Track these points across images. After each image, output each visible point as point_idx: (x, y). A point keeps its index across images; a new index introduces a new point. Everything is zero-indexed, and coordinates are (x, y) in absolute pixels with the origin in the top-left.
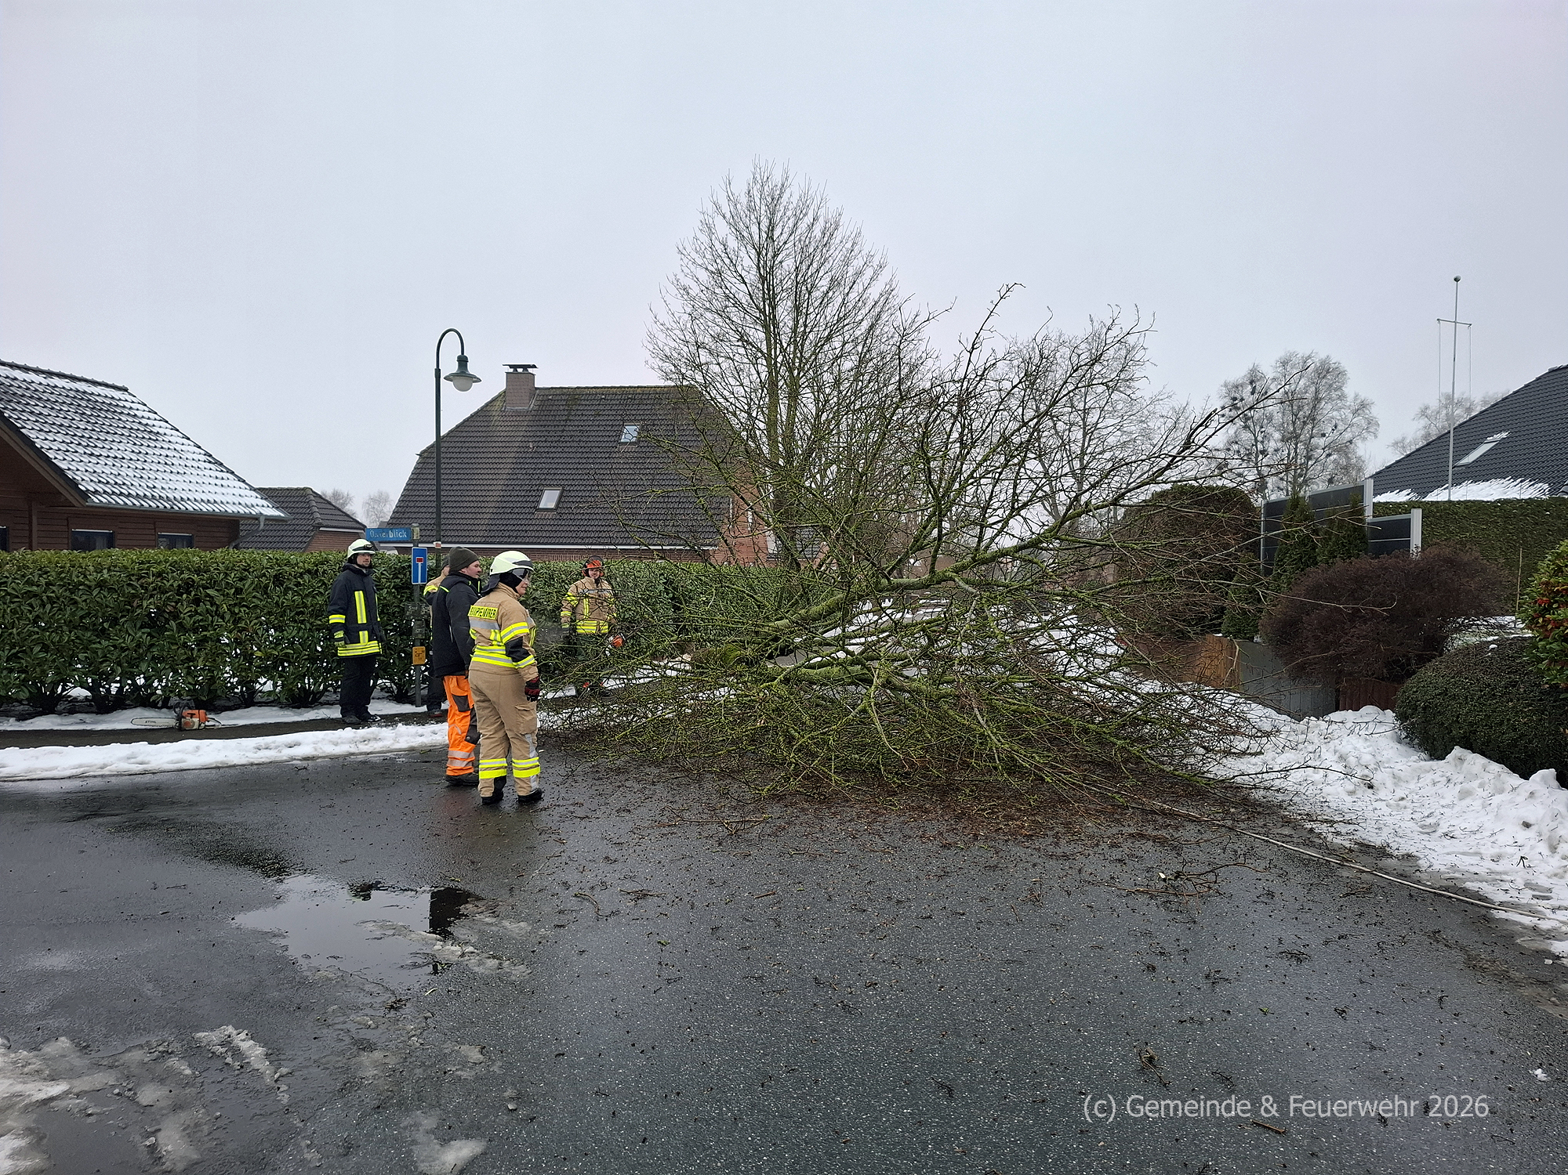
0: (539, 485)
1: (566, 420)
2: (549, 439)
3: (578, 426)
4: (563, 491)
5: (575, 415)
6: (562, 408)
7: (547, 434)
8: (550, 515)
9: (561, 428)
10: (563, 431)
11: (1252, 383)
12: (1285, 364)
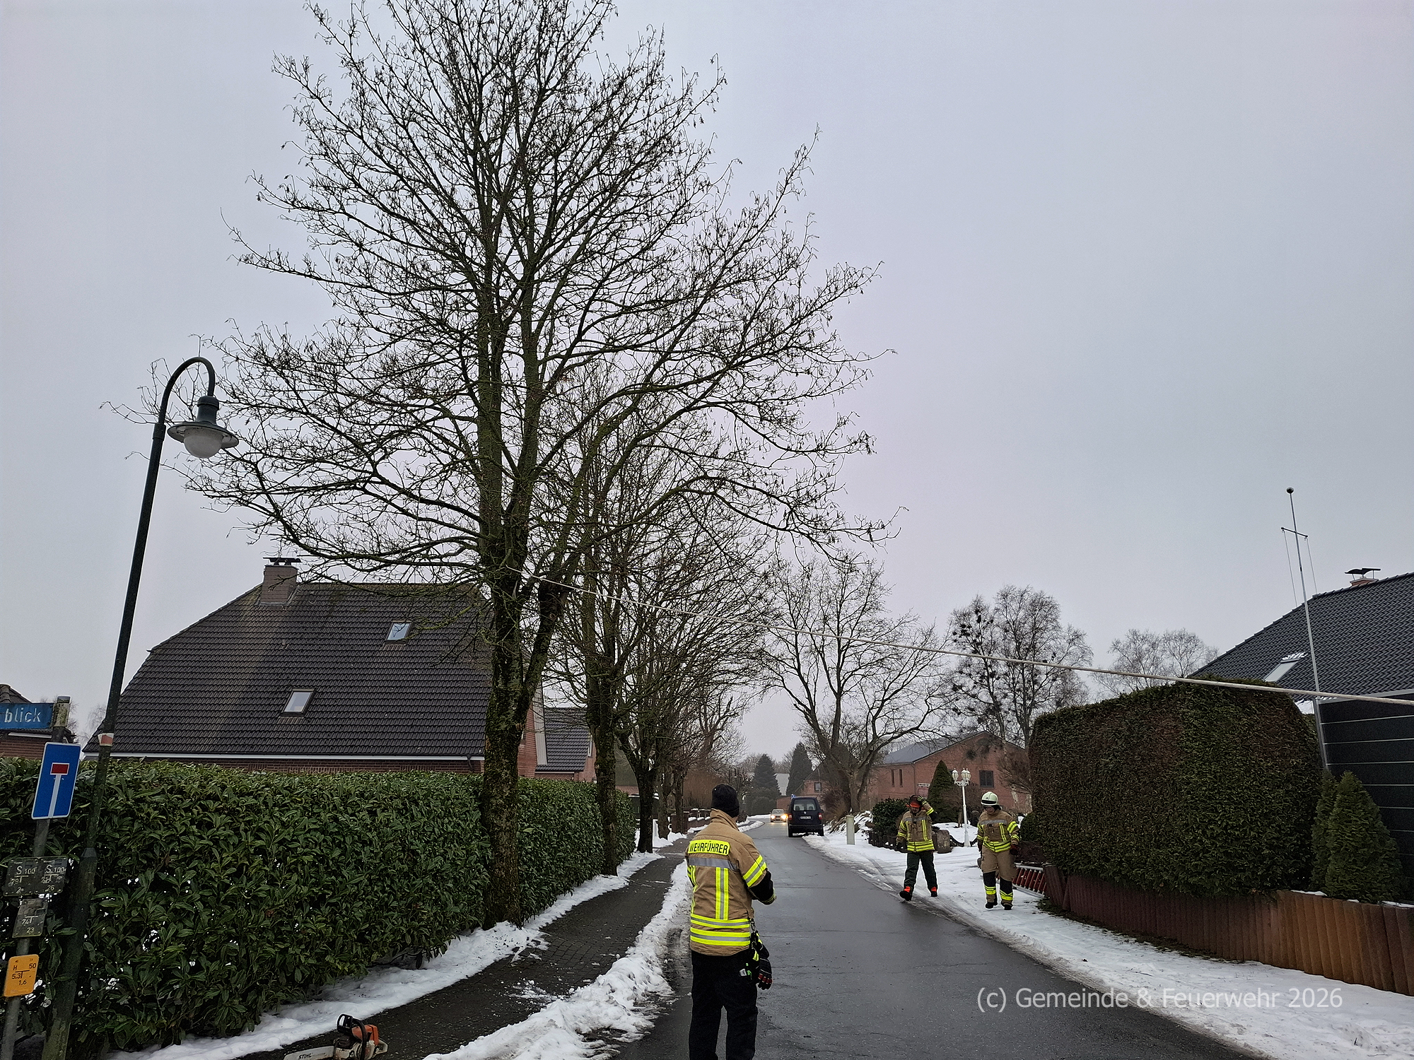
0: (288, 686)
1: (328, 617)
2: (306, 636)
3: (340, 623)
4: (315, 692)
5: (338, 611)
6: (324, 604)
7: (303, 630)
8: (296, 720)
9: (320, 625)
10: (322, 628)
11: (977, 612)
12: (1005, 596)
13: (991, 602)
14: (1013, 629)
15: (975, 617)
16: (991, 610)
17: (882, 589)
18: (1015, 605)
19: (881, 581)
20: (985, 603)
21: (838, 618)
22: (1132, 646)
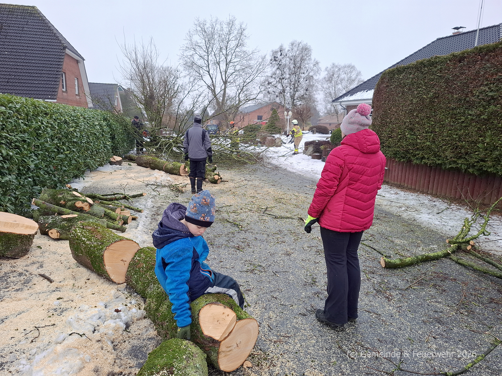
11: (281, 51)
12: (292, 44)
13: (287, 47)
14: (294, 59)
15: (279, 54)
16: (286, 50)
17: (245, 36)
18: (295, 49)
19: (245, 33)
20: (284, 47)
21: (227, 49)
22: (332, 69)
